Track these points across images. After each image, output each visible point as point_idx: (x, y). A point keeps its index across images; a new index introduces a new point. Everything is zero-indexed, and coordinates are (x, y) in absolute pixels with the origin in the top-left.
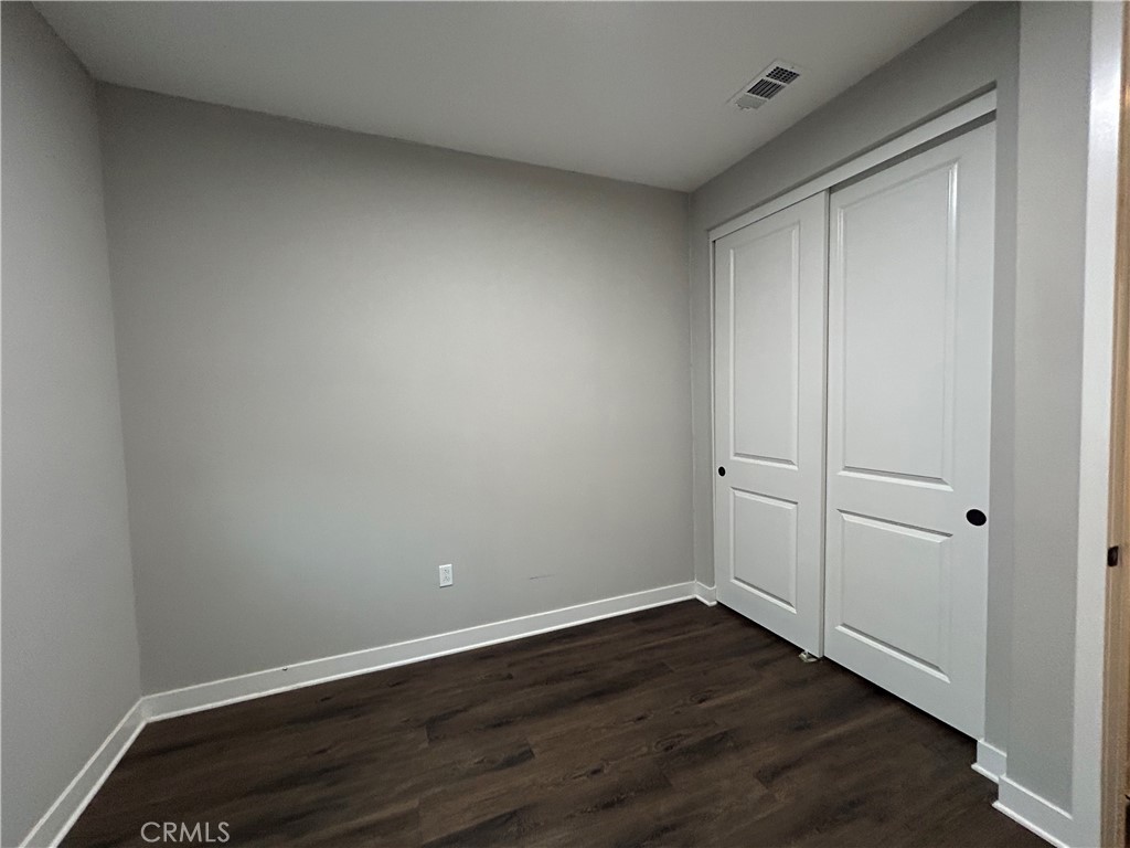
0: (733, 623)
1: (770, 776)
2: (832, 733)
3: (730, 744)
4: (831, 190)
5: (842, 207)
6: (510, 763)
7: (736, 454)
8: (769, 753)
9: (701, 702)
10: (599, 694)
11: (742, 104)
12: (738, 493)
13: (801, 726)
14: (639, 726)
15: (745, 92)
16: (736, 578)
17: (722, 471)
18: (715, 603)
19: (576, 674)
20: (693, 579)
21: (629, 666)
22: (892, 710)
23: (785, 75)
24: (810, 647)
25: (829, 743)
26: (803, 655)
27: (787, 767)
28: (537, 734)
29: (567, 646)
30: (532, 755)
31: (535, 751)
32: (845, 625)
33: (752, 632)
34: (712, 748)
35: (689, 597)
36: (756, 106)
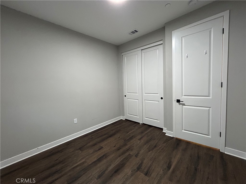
0: (128, 122)
1: (140, 139)
2: (146, 132)
3: (134, 137)
4: (142, 50)
5: (143, 53)
6: (99, 149)
7: (128, 93)
8: (139, 137)
9: (128, 133)
10: (111, 136)
11: (130, 34)
12: (128, 99)
13: (142, 133)
14: (119, 139)
15: (130, 32)
16: (129, 114)
17: (125, 96)
18: (125, 119)
19: (105, 134)
20: (121, 116)
21: (114, 131)
22: (153, 128)
23: (136, 31)
24: (141, 122)
25: (146, 133)
26: (140, 124)
27: (142, 138)
28: (102, 144)
29: (101, 131)
30: (103, 148)
31: (103, 147)
32: (146, 117)
33: (132, 122)
34: (131, 138)
35: (120, 119)
36: (131, 34)
